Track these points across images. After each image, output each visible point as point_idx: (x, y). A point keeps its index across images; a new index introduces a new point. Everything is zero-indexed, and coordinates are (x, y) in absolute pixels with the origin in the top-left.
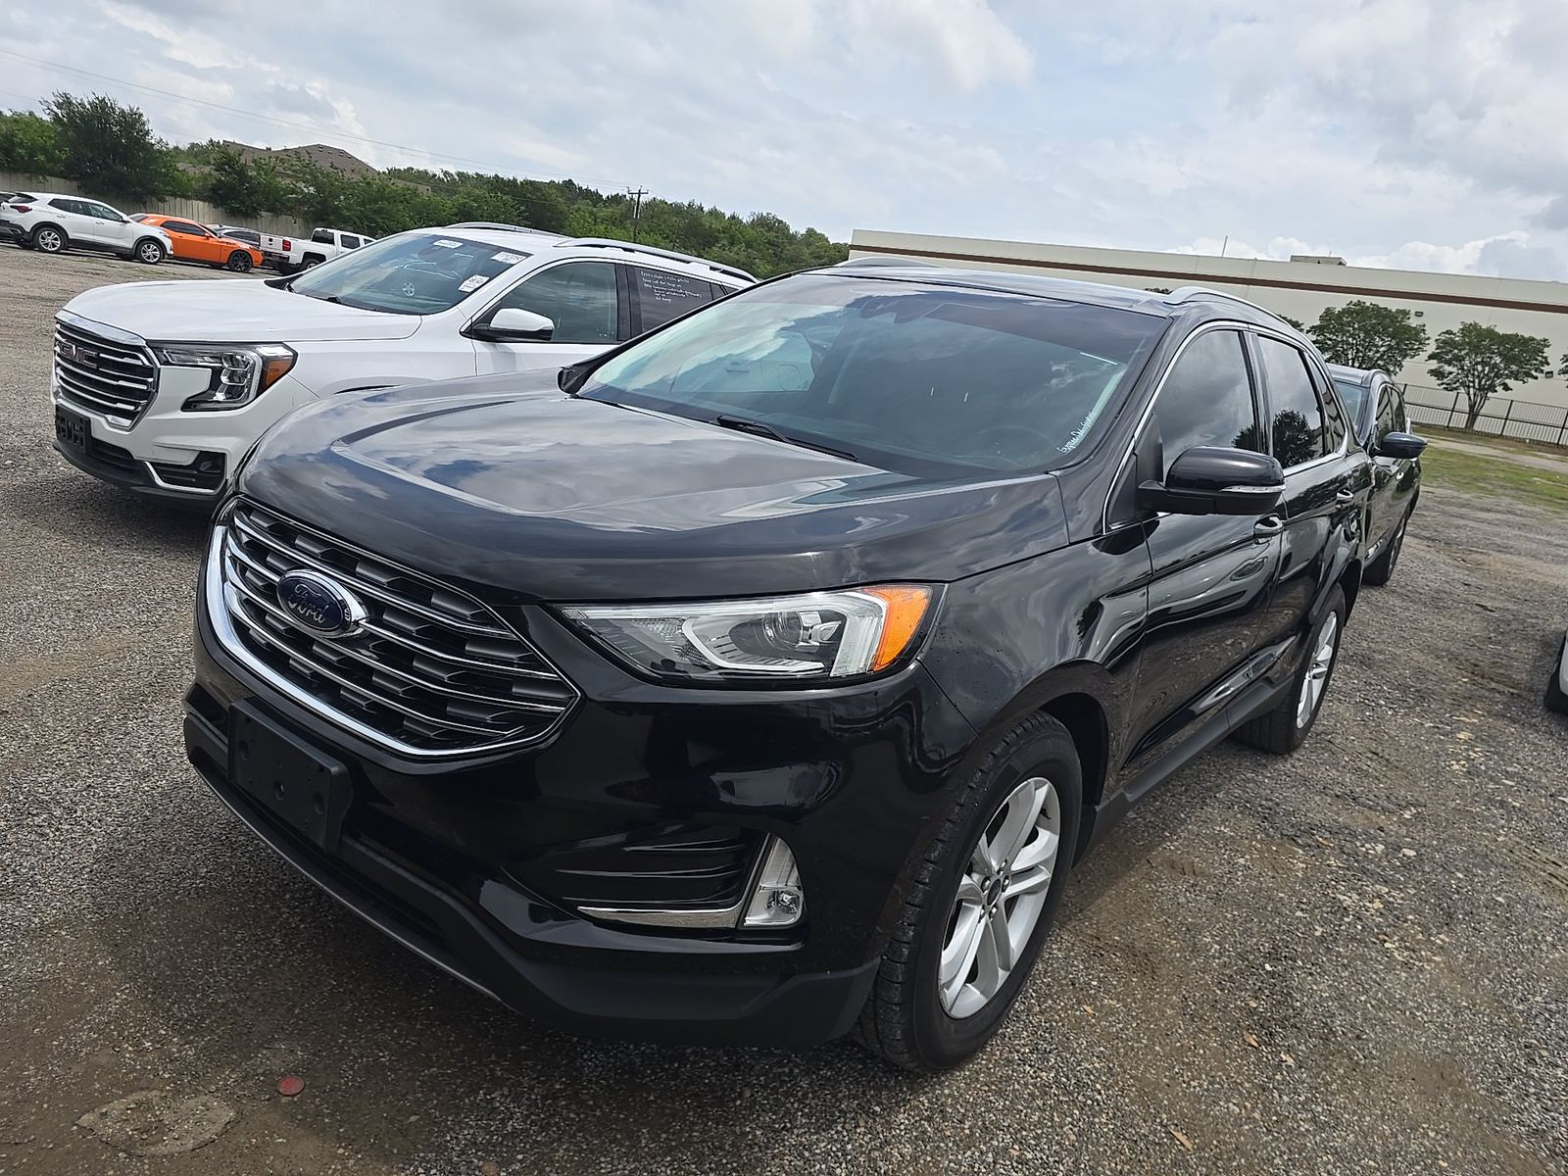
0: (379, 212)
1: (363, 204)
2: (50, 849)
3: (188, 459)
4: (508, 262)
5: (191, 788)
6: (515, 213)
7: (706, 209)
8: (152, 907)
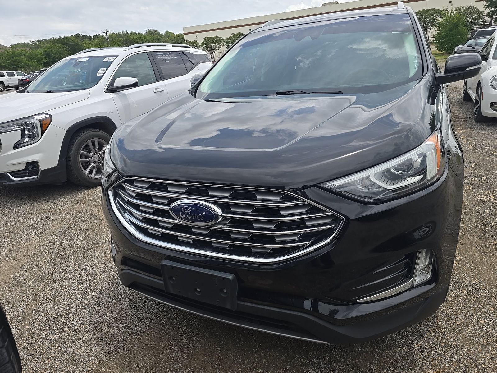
0: (15, 61)
1: (8, 60)
2: (72, 336)
3: (23, 167)
4: (111, 60)
5: (106, 291)
6: (65, 50)
7: (129, 33)
8: (129, 345)
